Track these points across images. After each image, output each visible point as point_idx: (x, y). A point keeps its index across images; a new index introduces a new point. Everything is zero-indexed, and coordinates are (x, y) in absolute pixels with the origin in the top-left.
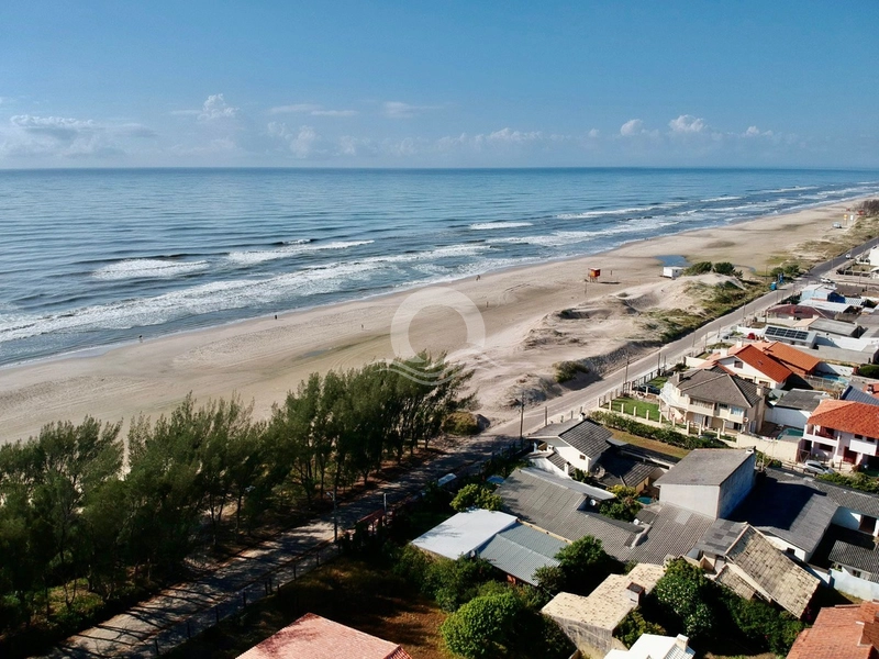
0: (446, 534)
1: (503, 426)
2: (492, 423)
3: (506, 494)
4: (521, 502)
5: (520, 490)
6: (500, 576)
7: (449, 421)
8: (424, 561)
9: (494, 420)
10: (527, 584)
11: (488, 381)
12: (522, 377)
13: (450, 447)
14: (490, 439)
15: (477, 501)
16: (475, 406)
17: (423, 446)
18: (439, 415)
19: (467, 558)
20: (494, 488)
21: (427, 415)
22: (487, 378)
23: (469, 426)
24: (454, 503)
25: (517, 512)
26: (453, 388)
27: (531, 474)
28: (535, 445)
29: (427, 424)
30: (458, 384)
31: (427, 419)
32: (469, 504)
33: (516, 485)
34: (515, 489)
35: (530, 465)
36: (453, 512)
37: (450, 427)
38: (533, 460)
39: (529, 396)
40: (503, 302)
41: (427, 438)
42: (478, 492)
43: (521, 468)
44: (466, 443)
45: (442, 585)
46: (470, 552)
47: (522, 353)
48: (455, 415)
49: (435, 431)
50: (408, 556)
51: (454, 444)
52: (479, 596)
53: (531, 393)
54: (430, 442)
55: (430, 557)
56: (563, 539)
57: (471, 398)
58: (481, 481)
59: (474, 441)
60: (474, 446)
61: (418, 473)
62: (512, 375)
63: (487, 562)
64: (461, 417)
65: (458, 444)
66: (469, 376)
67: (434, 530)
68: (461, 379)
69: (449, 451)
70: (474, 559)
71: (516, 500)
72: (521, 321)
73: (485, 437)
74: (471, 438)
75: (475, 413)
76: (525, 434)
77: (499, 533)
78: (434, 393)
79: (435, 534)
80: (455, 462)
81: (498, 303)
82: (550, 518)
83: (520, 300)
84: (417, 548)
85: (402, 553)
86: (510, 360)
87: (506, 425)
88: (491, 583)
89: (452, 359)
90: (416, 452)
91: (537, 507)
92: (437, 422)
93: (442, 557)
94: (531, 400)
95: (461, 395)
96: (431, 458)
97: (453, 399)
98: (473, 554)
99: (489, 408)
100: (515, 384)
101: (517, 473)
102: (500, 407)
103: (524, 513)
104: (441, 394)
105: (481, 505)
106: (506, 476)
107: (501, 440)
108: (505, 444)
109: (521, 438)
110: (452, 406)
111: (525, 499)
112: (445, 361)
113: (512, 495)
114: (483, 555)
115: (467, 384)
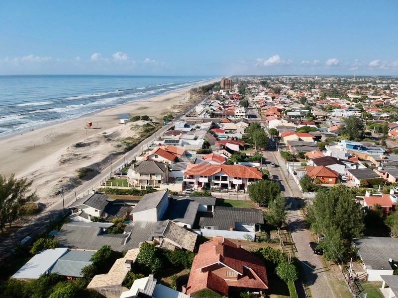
0: (30, 268)
1: (53, 205)
2: (47, 206)
3: (60, 238)
4: (69, 240)
5: (68, 234)
6: (64, 279)
7: (22, 210)
8: (21, 284)
9: (48, 203)
10: (78, 277)
11: (41, 185)
12: (60, 179)
13: (25, 223)
14: (47, 214)
15: (45, 246)
16: (36, 199)
17: (9, 226)
18: (15, 208)
19: (45, 275)
20: (53, 237)
21: (8, 209)
22: (41, 183)
23: (34, 210)
24: (32, 251)
25: (67, 245)
26: (21, 192)
27: (72, 225)
28: (72, 211)
29: (9, 215)
30: (24, 189)
31: (8, 212)
32: (40, 249)
33: (65, 233)
34: (65, 235)
35: (70, 221)
36: (32, 256)
37: (23, 213)
38: (72, 218)
39: (65, 188)
40: (44, 143)
41: (10, 222)
42: (45, 241)
43: (66, 223)
44: (34, 219)
45: (33, 293)
46: (45, 272)
47: (59, 167)
48: (25, 206)
49: (14, 216)
50: (11, 285)
51: (27, 221)
52: (54, 291)
53: (66, 186)
54: (13, 223)
55: (23, 281)
56: (92, 251)
57: (33, 195)
58: (45, 236)
59: (38, 217)
60: (38, 220)
61: (8, 241)
62: (55, 179)
63: (55, 274)
64: (28, 206)
65: (29, 221)
66: (30, 184)
67: (23, 267)
68: (26, 186)
69: (25, 225)
70: (48, 275)
71: (66, 240)
72: (55, 151)
73: (44, 214)
74: (36, 216)
75: (37, 202)
76: (66, 207)
77: (59, 258)
78: (10, 197)
79: (24, 269)
80: (29, 230)
81: (41, 144)
82: (84, 243)
83: (53, 141)
84: (15, 279)
85: (7, 284)
86: (52, 172)
87: (55, 204)
88: (59, 284)
89: (18, 178)
90: (5, 230)
91: (77, 240)
92: (15, 212)
93: (30, 280)
94: (66, 190)
95: (26, 195)
96: (14, 232)
97: (23, 198)
98: (47, 272)
99: (44, 198)
100: (57, 183)
101: (65, 227)
102: (51, 196)
103: (70, 245)
104: (14, 197)
105: (48, 248)
106: (59, 230)
107: (53, 213)
108: (56, 214)
109: (64, 209)
110: (22, 202)
111: (70, 238)
112: (14, 178)
113: (64, 238)
114: (52, 272)
115: (29, 188)
